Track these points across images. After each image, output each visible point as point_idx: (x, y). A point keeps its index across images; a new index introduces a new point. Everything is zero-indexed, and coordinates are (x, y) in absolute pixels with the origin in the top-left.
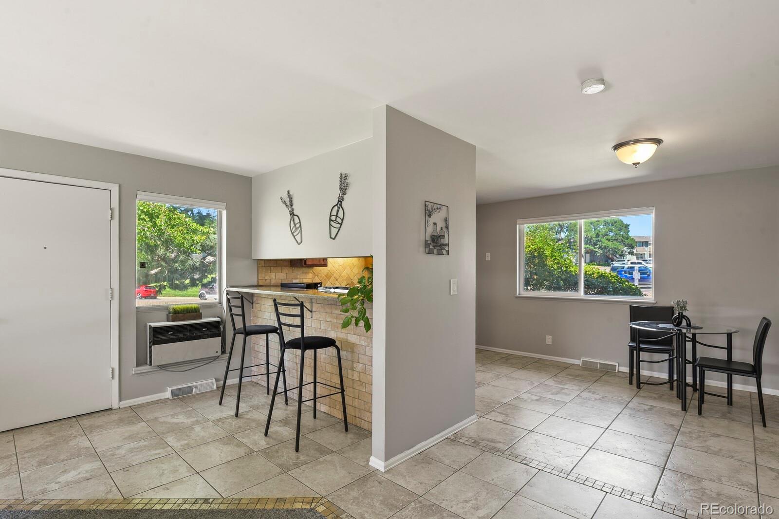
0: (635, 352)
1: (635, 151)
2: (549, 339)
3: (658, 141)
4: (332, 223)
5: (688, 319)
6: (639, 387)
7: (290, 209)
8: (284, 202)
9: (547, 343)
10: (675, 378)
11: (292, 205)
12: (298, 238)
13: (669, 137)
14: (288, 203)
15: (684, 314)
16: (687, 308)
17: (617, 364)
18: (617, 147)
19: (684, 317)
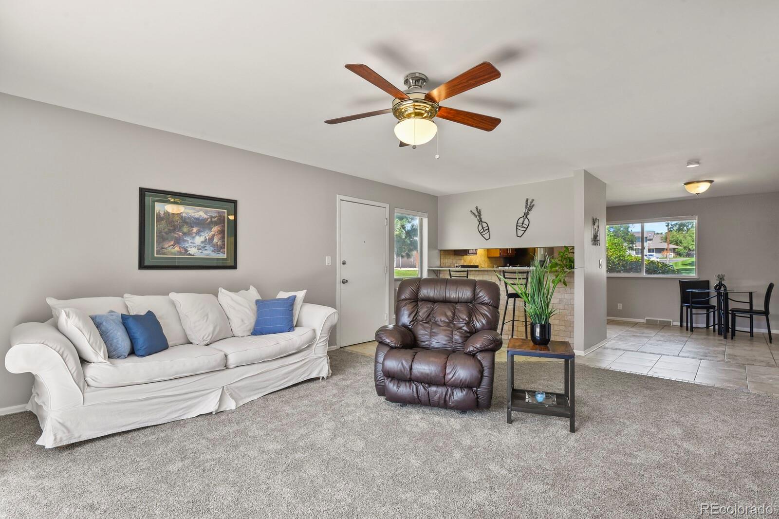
0: (689, 309)
1: (698, 187)
2: (620, 306)
3: (711, 182)
4: (518, 227)
5: (725, 287)
6: (692, 331)
7: (478, 218)
8: (473, 214)
9: (619, 309)
10: (716, 322)
11: (480, 216)
12: (487, 236)
13: (717, 180)
14: (477, 214)
15: (722, 283)
16: (725, 279)
17: (672, 321)
18: (686, 184)
19: (722, 285)
